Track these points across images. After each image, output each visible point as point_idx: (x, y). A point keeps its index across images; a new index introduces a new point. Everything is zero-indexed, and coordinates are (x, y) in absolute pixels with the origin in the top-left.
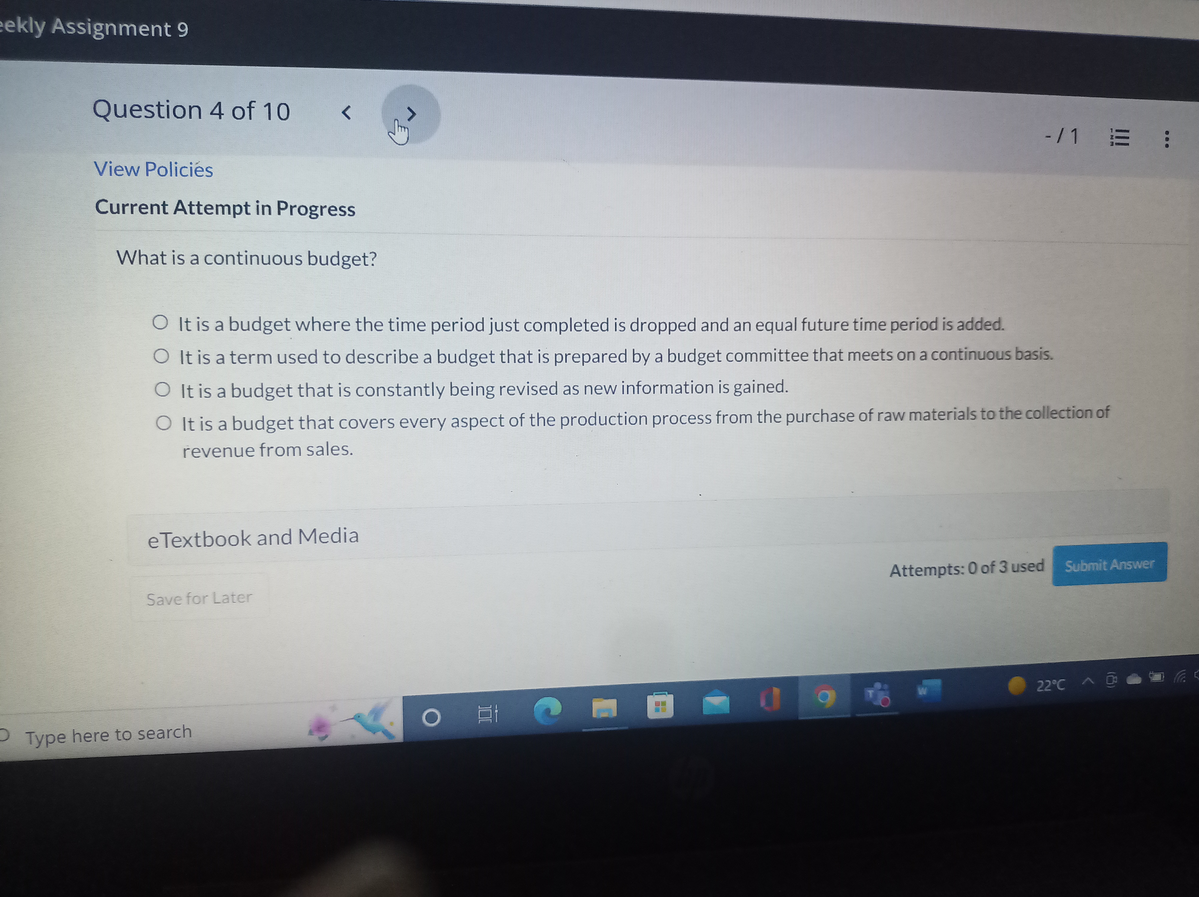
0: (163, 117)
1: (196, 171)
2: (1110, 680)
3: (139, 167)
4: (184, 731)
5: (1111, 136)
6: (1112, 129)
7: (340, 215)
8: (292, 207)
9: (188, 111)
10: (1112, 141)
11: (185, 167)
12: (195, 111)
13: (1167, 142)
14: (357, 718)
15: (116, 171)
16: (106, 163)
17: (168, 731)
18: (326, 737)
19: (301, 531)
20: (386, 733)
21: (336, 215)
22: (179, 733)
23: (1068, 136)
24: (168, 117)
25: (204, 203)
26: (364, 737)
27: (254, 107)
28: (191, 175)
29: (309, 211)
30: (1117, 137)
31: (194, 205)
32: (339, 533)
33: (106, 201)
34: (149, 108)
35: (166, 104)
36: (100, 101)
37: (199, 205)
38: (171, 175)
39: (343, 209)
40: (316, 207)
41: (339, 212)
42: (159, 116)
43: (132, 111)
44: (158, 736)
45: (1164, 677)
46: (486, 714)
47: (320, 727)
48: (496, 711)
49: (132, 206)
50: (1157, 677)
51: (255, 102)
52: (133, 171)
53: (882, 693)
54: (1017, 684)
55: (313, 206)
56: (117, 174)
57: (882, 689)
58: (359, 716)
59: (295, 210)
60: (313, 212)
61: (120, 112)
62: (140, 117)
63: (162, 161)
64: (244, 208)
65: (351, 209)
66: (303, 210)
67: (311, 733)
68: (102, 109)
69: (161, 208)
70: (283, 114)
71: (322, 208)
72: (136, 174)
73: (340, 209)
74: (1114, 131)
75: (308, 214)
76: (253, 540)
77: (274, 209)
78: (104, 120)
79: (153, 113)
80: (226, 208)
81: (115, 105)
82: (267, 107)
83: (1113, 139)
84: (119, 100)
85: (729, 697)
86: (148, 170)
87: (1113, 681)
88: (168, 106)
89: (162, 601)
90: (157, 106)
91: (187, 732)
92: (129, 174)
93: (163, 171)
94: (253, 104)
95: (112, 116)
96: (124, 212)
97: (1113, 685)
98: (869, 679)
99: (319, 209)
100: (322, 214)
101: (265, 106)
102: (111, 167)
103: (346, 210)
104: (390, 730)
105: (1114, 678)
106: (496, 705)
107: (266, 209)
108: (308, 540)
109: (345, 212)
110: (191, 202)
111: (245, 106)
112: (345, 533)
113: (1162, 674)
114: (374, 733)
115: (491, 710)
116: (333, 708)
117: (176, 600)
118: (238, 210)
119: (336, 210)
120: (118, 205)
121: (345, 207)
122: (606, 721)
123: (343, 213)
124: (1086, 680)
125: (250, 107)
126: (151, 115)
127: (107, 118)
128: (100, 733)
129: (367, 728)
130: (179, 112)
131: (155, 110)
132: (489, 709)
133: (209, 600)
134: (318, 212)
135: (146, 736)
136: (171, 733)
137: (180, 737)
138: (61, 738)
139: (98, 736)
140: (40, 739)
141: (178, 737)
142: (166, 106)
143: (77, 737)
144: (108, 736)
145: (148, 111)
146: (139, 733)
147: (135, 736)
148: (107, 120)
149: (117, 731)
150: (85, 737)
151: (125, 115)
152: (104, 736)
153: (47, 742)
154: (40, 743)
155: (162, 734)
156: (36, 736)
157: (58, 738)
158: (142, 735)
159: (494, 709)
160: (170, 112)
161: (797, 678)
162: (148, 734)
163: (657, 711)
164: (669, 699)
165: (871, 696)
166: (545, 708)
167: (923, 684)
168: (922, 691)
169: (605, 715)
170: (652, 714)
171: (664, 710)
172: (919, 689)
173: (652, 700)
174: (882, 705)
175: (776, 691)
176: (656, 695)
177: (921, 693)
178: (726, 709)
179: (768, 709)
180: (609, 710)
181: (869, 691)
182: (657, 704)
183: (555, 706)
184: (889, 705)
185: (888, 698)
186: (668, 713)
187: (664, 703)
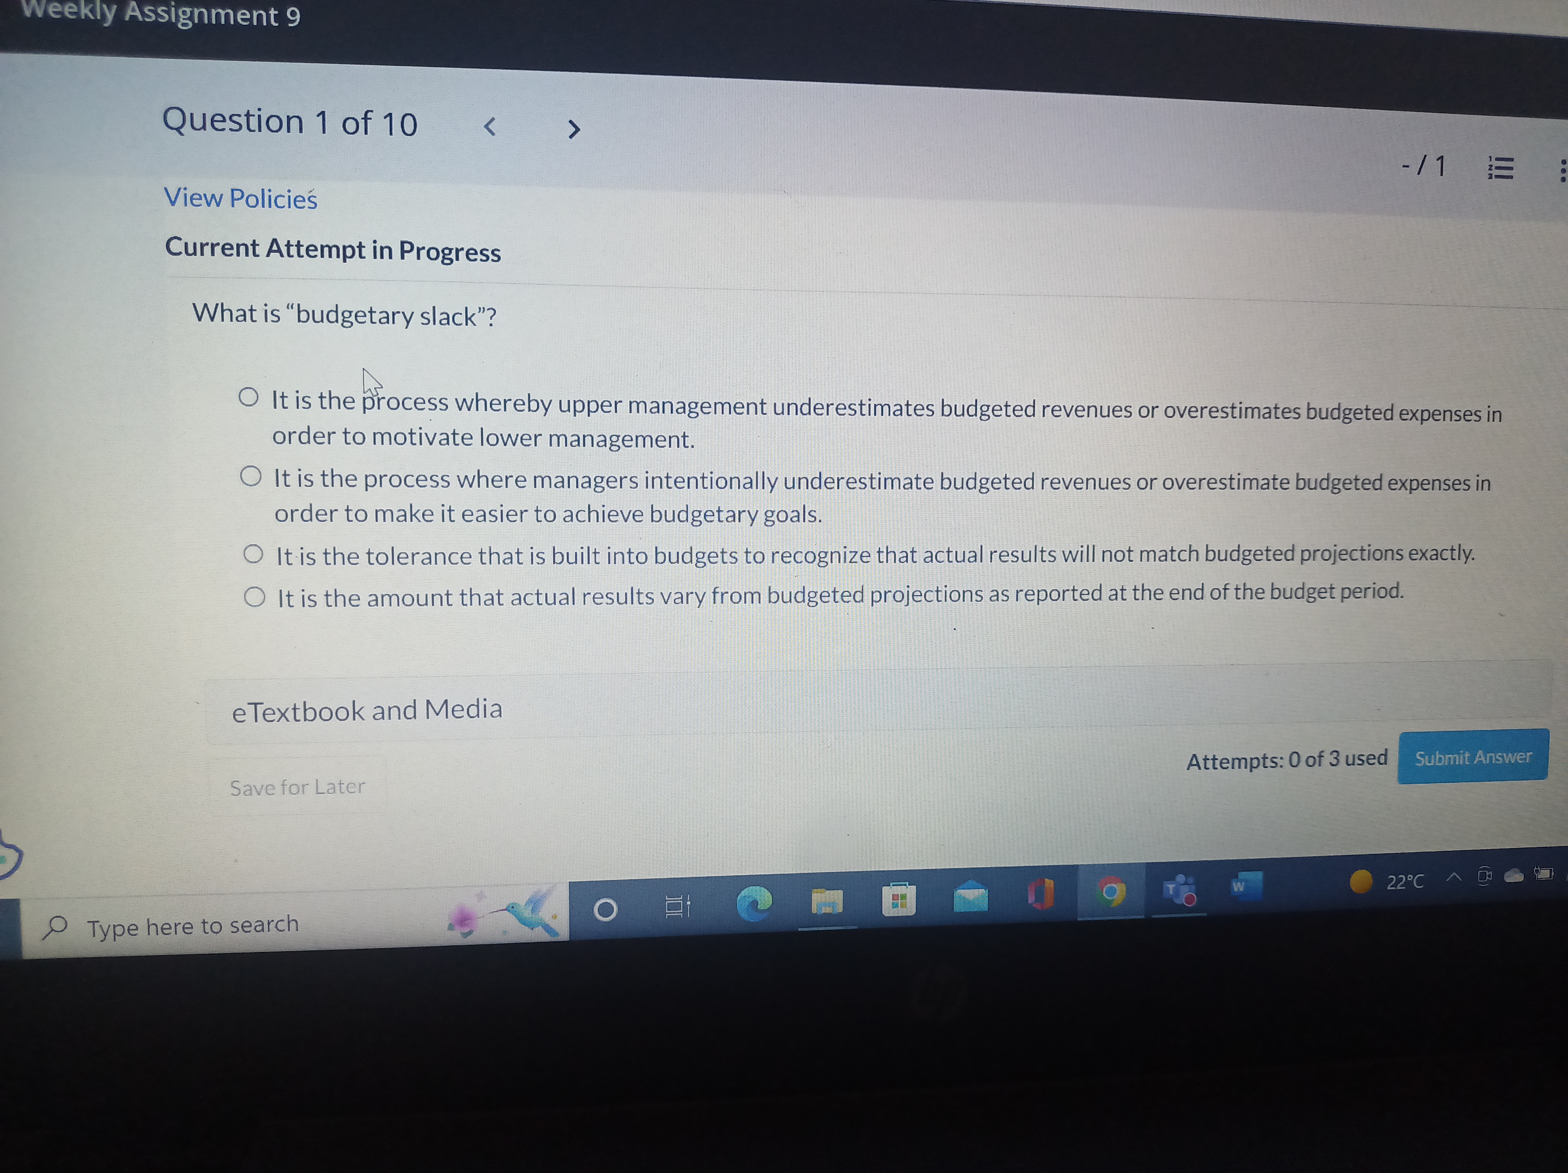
0: (254, 131)
1: (295, 202)
2: (1483, 876)
3: (222, 195)
4: (289, 922)
5: (1489, 165)
6: (1490, 157)
7: (481, 260)
8: (419, 250)
9: (286, 123)
10: (1490, 172)
11: (280, 196)
12: (295, 123)
13: (1563, 175)
14: (511, 908)
15: (192, 200)
16: (179, 189)
17: (269, 923)
18: (470, 932)
19: (428, 702)
20: (547, 928)
21: (475, 260)
22: (281, 926)
23: (1432, 164)
24: (260, 130)
25: (305, 243)
26: (517, 933)
27: (370, 119)
28: (289, 207)
29: (441, 255)
30: (1498, 168)
31: (292, 246)
32: (478, 706)
33: (180, 239)
34: (235, 118)
35: (257, 113)
36: (172, 108)
37: (299, 245)
38: (263, 206)
39: (484, 252)
40: (450, 250)
41: (479, 256)
43: (214, 121)
44: (255, 929)
45: (1553, 874)
46: (675, 907)
47: (463, 919)
48: (689, 903)
49: (213, 246)
50: (1544, 874)
51: (372, 111)
52: (214, 200)
53: (1186, 888)
54: (1360, 880)
55: (447, 248)
56: (193, 204)
57: (1186, 884)
58: (513, 907)
59: (423, 253)
60: (446, 256)
61: (198, 123)
62: (223, 130)
63: (252, 187)
64: (357, 250)
65: (496, 252)
66: (433, 254)
67: (451, 927)
68: (175, 119)
69: (251, 248)
70: (409, 128)
71: (458, 251)
72: (218, 205)
73: (481, 253)
74: (1493, 159)
75: (441, 258)
76: (367, 713)
77: (397, 252)
78: (177, 133)
79: (240, 125)
80: (334, 250)
81: (192, 114)
82: (388, 118)
83: (1492, 170)
84: (197, 108)
85: (987, 890)
86: (233, 199)
87: (1487, 878)
88: (259, 116)
89: (250, 790)
90: (245, 115)
91: (293, 924)
92: (209, 204)
93: (252, 201)
94: (369, 115)
95: (187, 127)
96: (202, 254)
97: (1486, 883)
98: (1170, 870)
99: (454, 252)
100: (457, 259)
101: (385, 117)
102: (185, 195)
103: (489, 253)
104: (553, 924)
105: (1487, 874)
106: (689, 895)
107: (386, 251)
108: (437, 714)
109: (488, 257)
110: (289, 242)
111: (359, 117)
112: (485, 706)
113: (1551, 870)
114: (532, 929)
115: (681, 901)
116: (481, 896)
117: (268, 789)
118: (349, 252)
119: (476, 253)
120: (195, 244)
121: (487, 250)
122: (828, 918)
123: (484, 258)
124: (1452, 876)
125: (366, 118)
126: (237, 127)
127: (182, 130)
128: (182, 925)
129: (523, 921)
130: (274, 124)
131: (243, 120)
132: (679, 900)
133: (310, 790)
134: (453, 256)
135: (240, 928)
136: (272, 925)
137: (283, 930)
138: (132, 930)
139: (180, 928)
140: (105, 930)
141: (281, 931)
142: (257, 117)
143: (153, 928)
144: (192, 928)
145: (234, 122)
146: (232, 924)
147: (227, 928)
148: (181, 134)
149: (204, 922)
150: (164, 929)
151: (204, 127)
152: (187, 928)
153: (115, 934)
154: (105, 935)
155: (261, 926)
156: (101, 926)
157: (129, 930)
158: (235, 927)
159: (685, 901)
160: (263, 124)
161: (1075, 868)
162: (242, 927)
163: (895, 906)
164: (910, 891)
165: (1171, 892)
166: (751, 900)
167: (1240, 877)
168: (1238, 887)
169: (828, 910)
170: (888, 910)
171: (903, 906)
172: (1234, 884)
173: (888, 892)
174: (1185, 904)
175: (1049, 883)
176: (893, 885)
177: (1236, 889)
178: (984, 906)
179: (1038, 906)
180: (833, 905)
181: (1169, 886)
182: (895, 897)
183: (764, 898)
184: (1194, 903)
185: (1194, 895)
186: (909, 909)
187: (904, 897)
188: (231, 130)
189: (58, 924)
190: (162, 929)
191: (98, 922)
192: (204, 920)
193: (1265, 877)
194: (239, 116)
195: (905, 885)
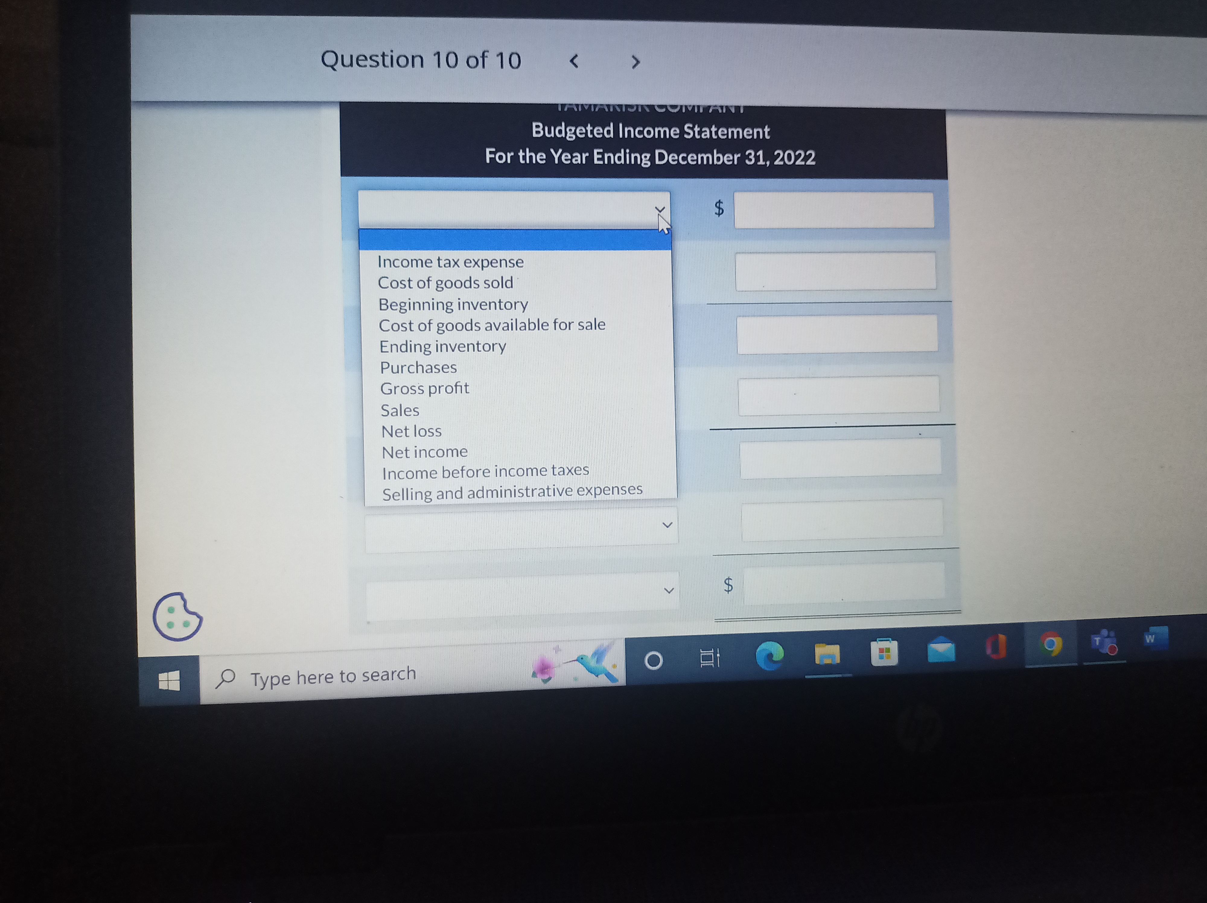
0: (388, 67)
4: (408, 672)
9: (412, 60)
12: (417, 60)
14: (581, 659)
17: (393, 673)
18: (550, 679)
20: (609, 676)
22: (402, 675)
24: (392, 66)
26: (587, 680)
34: (374, 58)
35: (390, 54)
36: (328, 51)
42: (384, 65)
43: (358, 61)
44: (382, 678)
46: (708, 658)
47: (544, 668)
48: (718, 655)
53: (1107, 640)
57: (1108, 637)
58: (582, 658)
61: (347, 61)
62: (366, 66)
67: (534, 675)
68: (330, 59)
78: (331, 69)
79: (378, 63)
81: (342, 56)
82: (500, 56)
84: (346, 51)
85: (954, 644)
88: (392, 56)
90: (381, 56)
91: (411, 673)
95: (339, 66)
106: (718, 649)
114: (597, 676)
115: (713, 654)
116: (557, 650)
122: (829, 668)
126: (375, 64)
127: (335, 67)
128: (325, 675)
129: (591, 670)
130: (403, 61)
131: (380, 59)
132: (711, 653)
135: (370, 678)
136: (395, 675)
137: (404, 679)
138: (285, 680)
139: (323, 678)
140: (264, 680)
141: (402, 679)
142: (390, 57)
143: (302, 678)
144: (332, 678)
145: (374, 61)
146: (363, 674)
147: (360, 678)
148: (334, 70)
149: (342, 673)
150: (310, 679)
151: (351, 65)
152: (328, 678)
153: (272, 683)
154: (265, 685)
155: (387, 676)
156: (261, 677)
157: (283, 680)
158: (366, 677)
159: (715, 653)
160: (395, 62)
161: (1022, 624)
162: (372, 676)
163: (881, 658)
164: (893, 646)
165: (1097, 644)
166: (768, 652)
167: (1150, 631)
168: (1149, 639)
169: (828, 661)
170: (876, 661)
171: (888, 657)
172: (1147, 637)
173: (875, 647)
174: (1109, 653)
175: (1002, 637)
176: (879, 641)
177: (1148, 641)
178: (952, 657)
179: (994, 657)
180: (832, 656)
181: (1096, 638)
182: (881, 650)
183: (778, 651)
184: (1116, 653)
185: (1116, 646)
186: (893, 660)
187: (888, 650)
188: (371, 66)
189: (228, 676)
190: (309, 679)
191: (259, 674)
192: (342, 671)
193: (1170, 630)
194: (377, 56)
195: (889, 640)
